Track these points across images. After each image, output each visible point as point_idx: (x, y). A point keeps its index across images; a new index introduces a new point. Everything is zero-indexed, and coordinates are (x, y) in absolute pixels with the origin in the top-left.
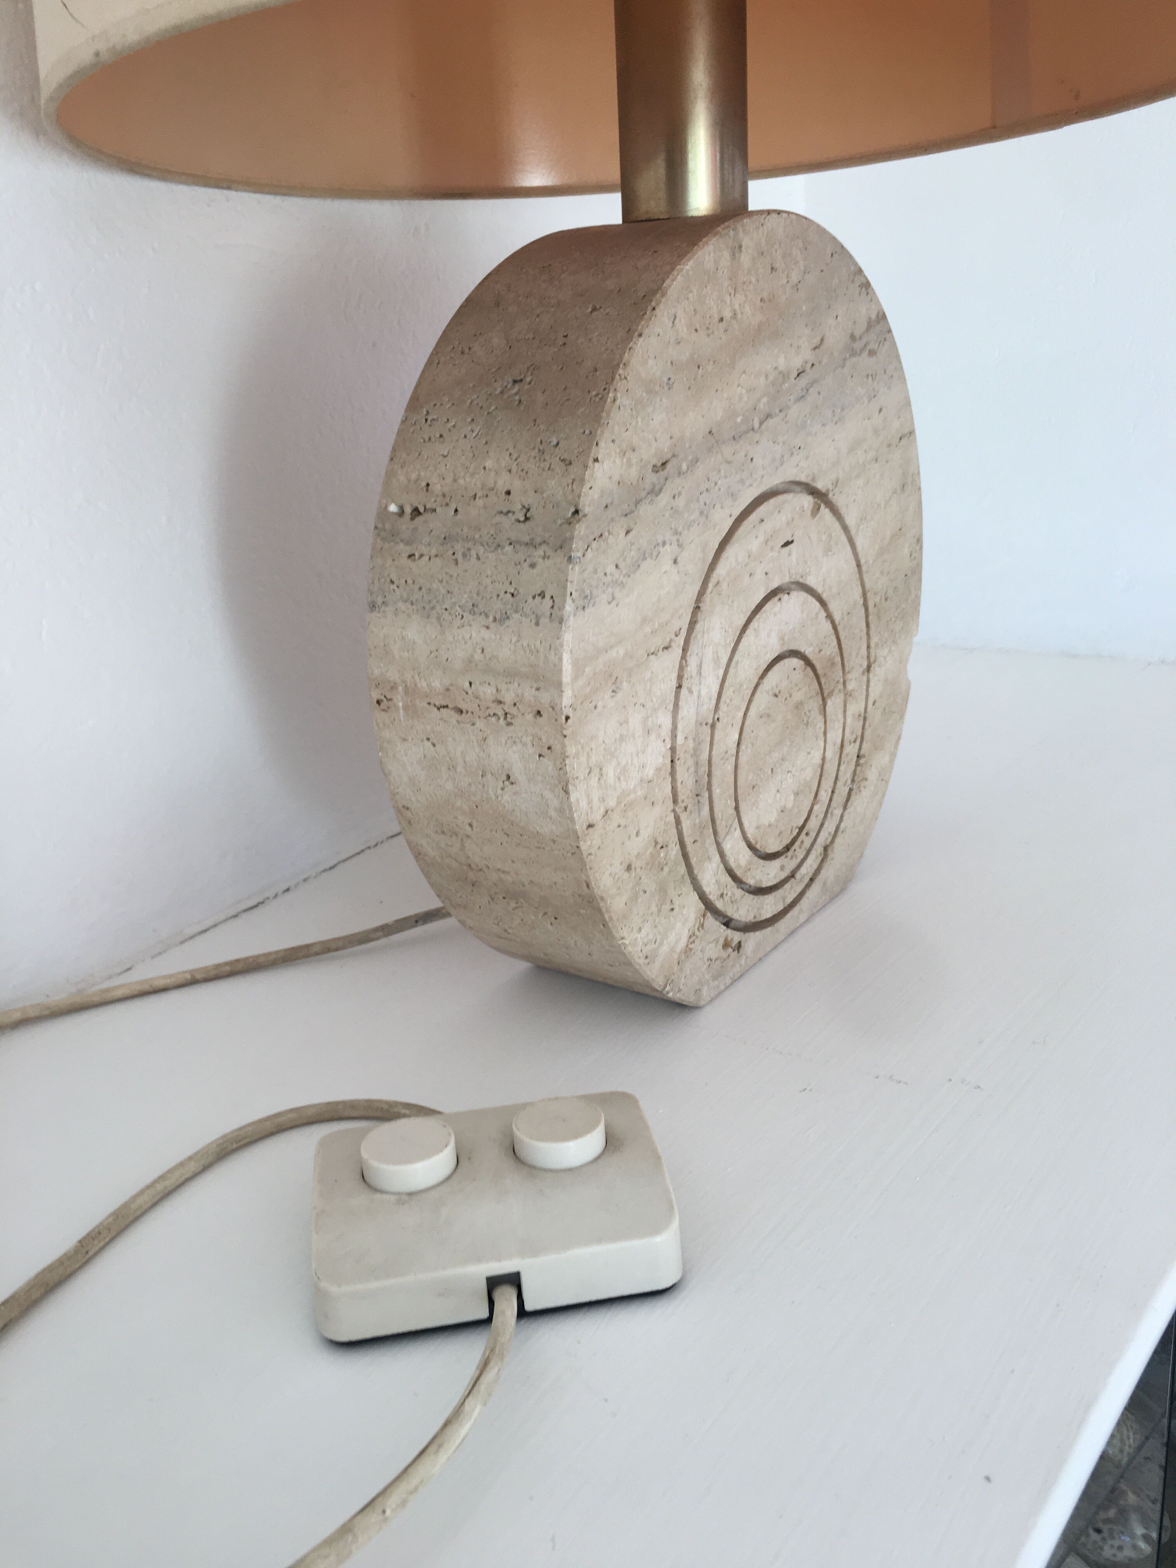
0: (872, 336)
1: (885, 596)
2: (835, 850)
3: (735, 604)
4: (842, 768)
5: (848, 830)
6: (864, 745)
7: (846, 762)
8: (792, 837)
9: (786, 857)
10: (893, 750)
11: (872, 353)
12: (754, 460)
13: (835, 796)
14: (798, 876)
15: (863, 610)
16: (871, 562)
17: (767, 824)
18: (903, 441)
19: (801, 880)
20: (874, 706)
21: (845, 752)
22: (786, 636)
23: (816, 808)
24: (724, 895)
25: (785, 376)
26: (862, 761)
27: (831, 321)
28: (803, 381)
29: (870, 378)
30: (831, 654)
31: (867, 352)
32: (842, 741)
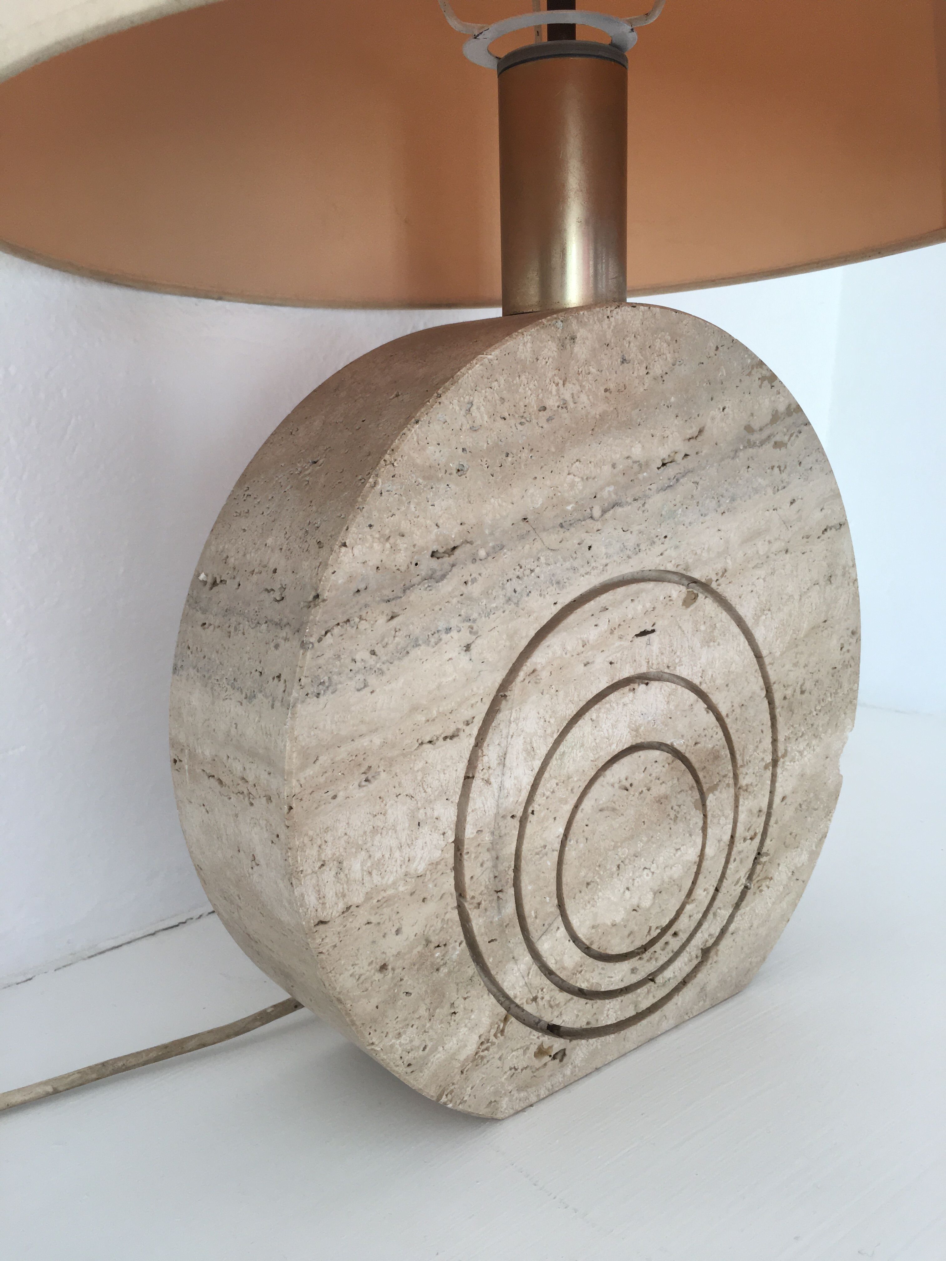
0: (780, 427)
1: (801, 688)
2: (720, 953)
3: (561, 693)
4: (732, 866)
5: (740, 933)
6: (768, 842)
7: (738, 859)
8: (649, 938)
9: (640, 958)
10: (814, 848)
11: (778, 445)
12: (592, 549)
13: (720, 896)
14: (659, 979)
15: (766, 702)
16: (778, 654)
17: (609, 924)
18: (828, 533)
19: (664, 985)
20: (784, 803)
21: (735, 850)
22: (642, 728)
23: (688, 907)
24: (539, 1000)
25: (642, 466)
26: (763, 859)
27: (716, 413)
28: (670, 471)
29: (776, 470)
30: (713, 748)
31: (773, 443)
32: (732, 837)
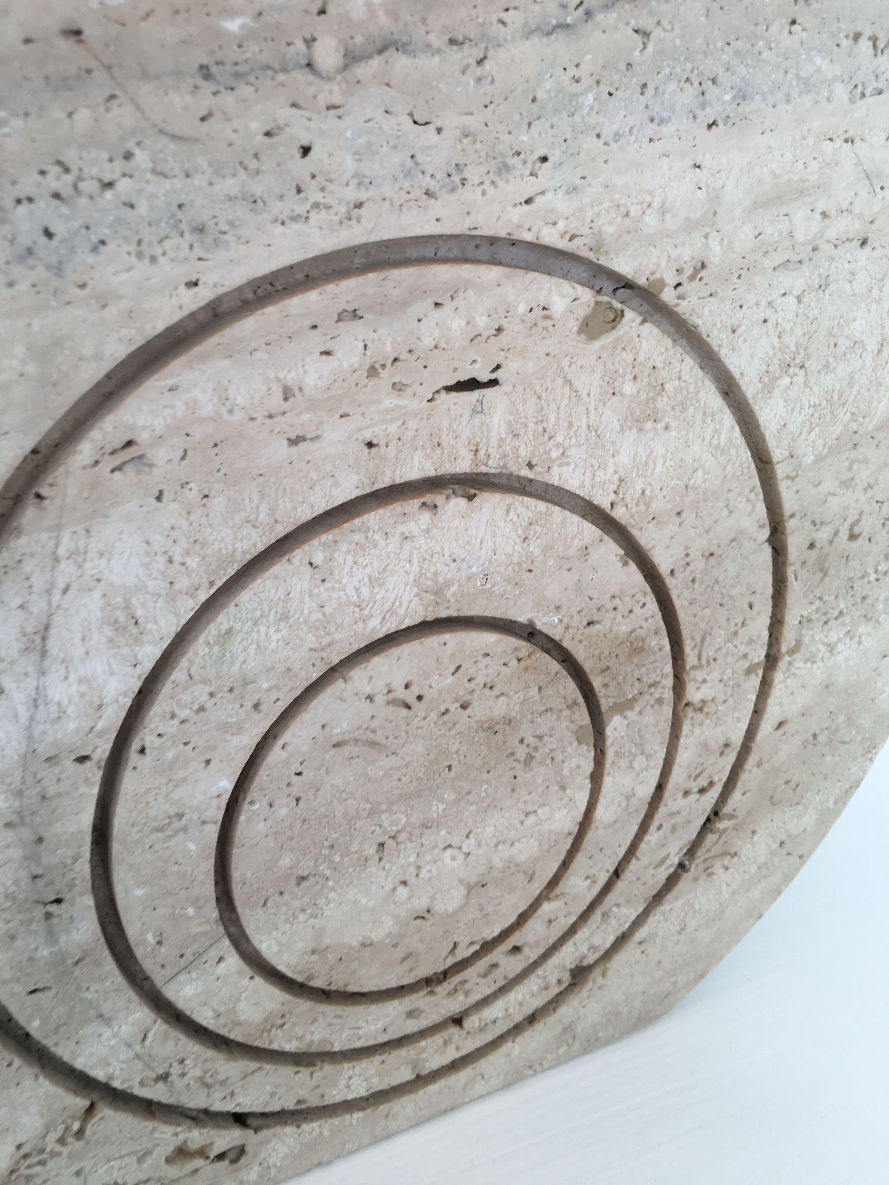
1: (851, 529)
2: (610, 973)
4: (652, 837)
5: (658, 940)
6: (736, 796)
7: (667, 826)
8: (450, 961)
9: (432, 993)
10: (831, 805)
13: (620, 886)
14: (472, 1022)
15: (767, 551)
16: (809, 459)
17: (355, 944)
19: (482, 1029)
20: (781, 732)
21: (662, 811)
22: (453, 589)
23: (546, 907)
26: (721, 825)
30: (631, 633)
32: (660, 787)
